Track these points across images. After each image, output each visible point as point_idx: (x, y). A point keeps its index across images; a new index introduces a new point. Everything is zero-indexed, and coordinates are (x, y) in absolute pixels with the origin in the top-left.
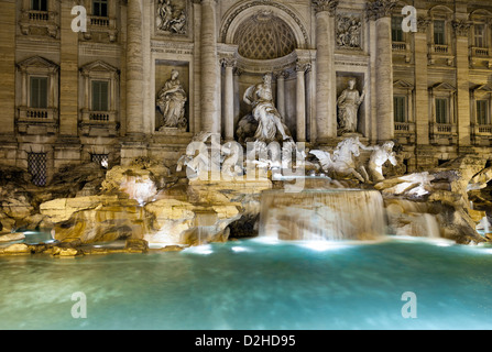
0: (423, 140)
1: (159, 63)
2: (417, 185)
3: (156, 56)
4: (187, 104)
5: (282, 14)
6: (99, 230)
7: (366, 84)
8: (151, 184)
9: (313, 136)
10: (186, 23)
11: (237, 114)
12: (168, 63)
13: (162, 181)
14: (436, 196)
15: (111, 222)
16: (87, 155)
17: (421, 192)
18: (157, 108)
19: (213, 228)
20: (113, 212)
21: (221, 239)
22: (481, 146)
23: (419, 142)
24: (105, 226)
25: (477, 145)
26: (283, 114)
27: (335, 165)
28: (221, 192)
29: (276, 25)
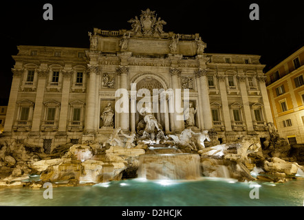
0: (229, 129)
1: (102, 100)
2: (220, 151)
3: (101, 97)
4: (114, 116)
5: (157, 78)
6: (60, 174)
7: (197, 105)
8: (90, 152)
9: (173, 129)
10: (114, 83)
11: (138, 120)
12: (107, 100)
13: (96, 151)
14: (228, 156)
15: (65, 171)
16: (69, 140)
17: (221, 154)
18: (101, 119)
19: (113, 173)
20: (66, 166)
21: (117, 179)
22: (260, 131)
23: (227, 130)
24: (63, 173)
25: (257, 131)
26: (159, 119)
27: (181, 142)
28: (120, 156)
29: (154, 82)
